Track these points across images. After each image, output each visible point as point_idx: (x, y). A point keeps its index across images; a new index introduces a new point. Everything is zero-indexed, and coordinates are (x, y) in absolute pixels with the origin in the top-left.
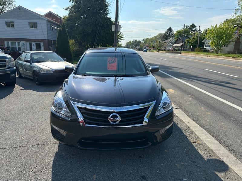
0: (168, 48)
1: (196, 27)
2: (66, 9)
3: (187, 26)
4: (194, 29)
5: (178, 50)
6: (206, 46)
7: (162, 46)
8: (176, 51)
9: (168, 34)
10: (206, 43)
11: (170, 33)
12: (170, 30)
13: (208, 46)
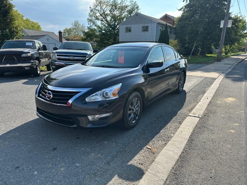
2: (180, 10)
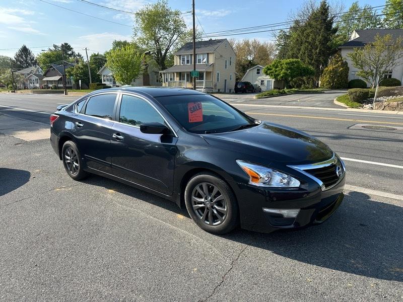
0: (32, 85)
1: (72, 48)
3: (55, 46)
4: (70, 52)
5: (56, 88)
6: (104, 81)
7: (19, 80)
8: (52, 89)
9: (22, 57)
10: (104, 76)
11: (26, 57)
12: (25, 51)
13: (108, 80)
